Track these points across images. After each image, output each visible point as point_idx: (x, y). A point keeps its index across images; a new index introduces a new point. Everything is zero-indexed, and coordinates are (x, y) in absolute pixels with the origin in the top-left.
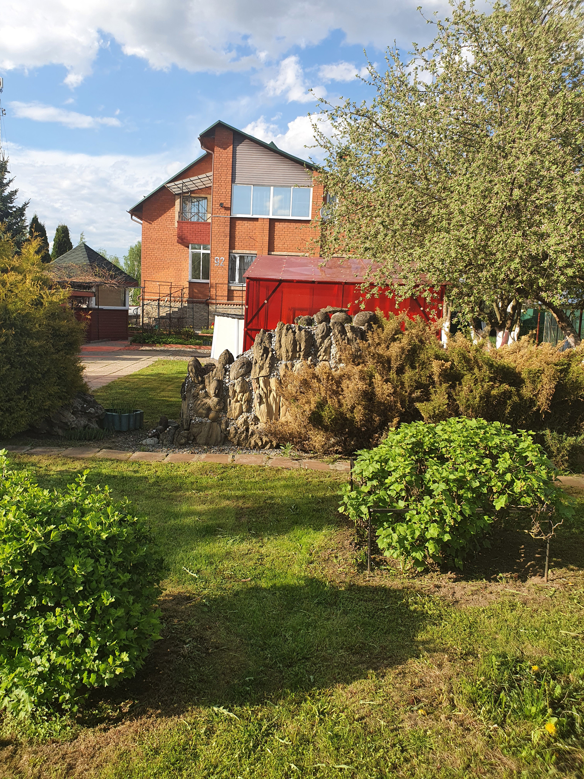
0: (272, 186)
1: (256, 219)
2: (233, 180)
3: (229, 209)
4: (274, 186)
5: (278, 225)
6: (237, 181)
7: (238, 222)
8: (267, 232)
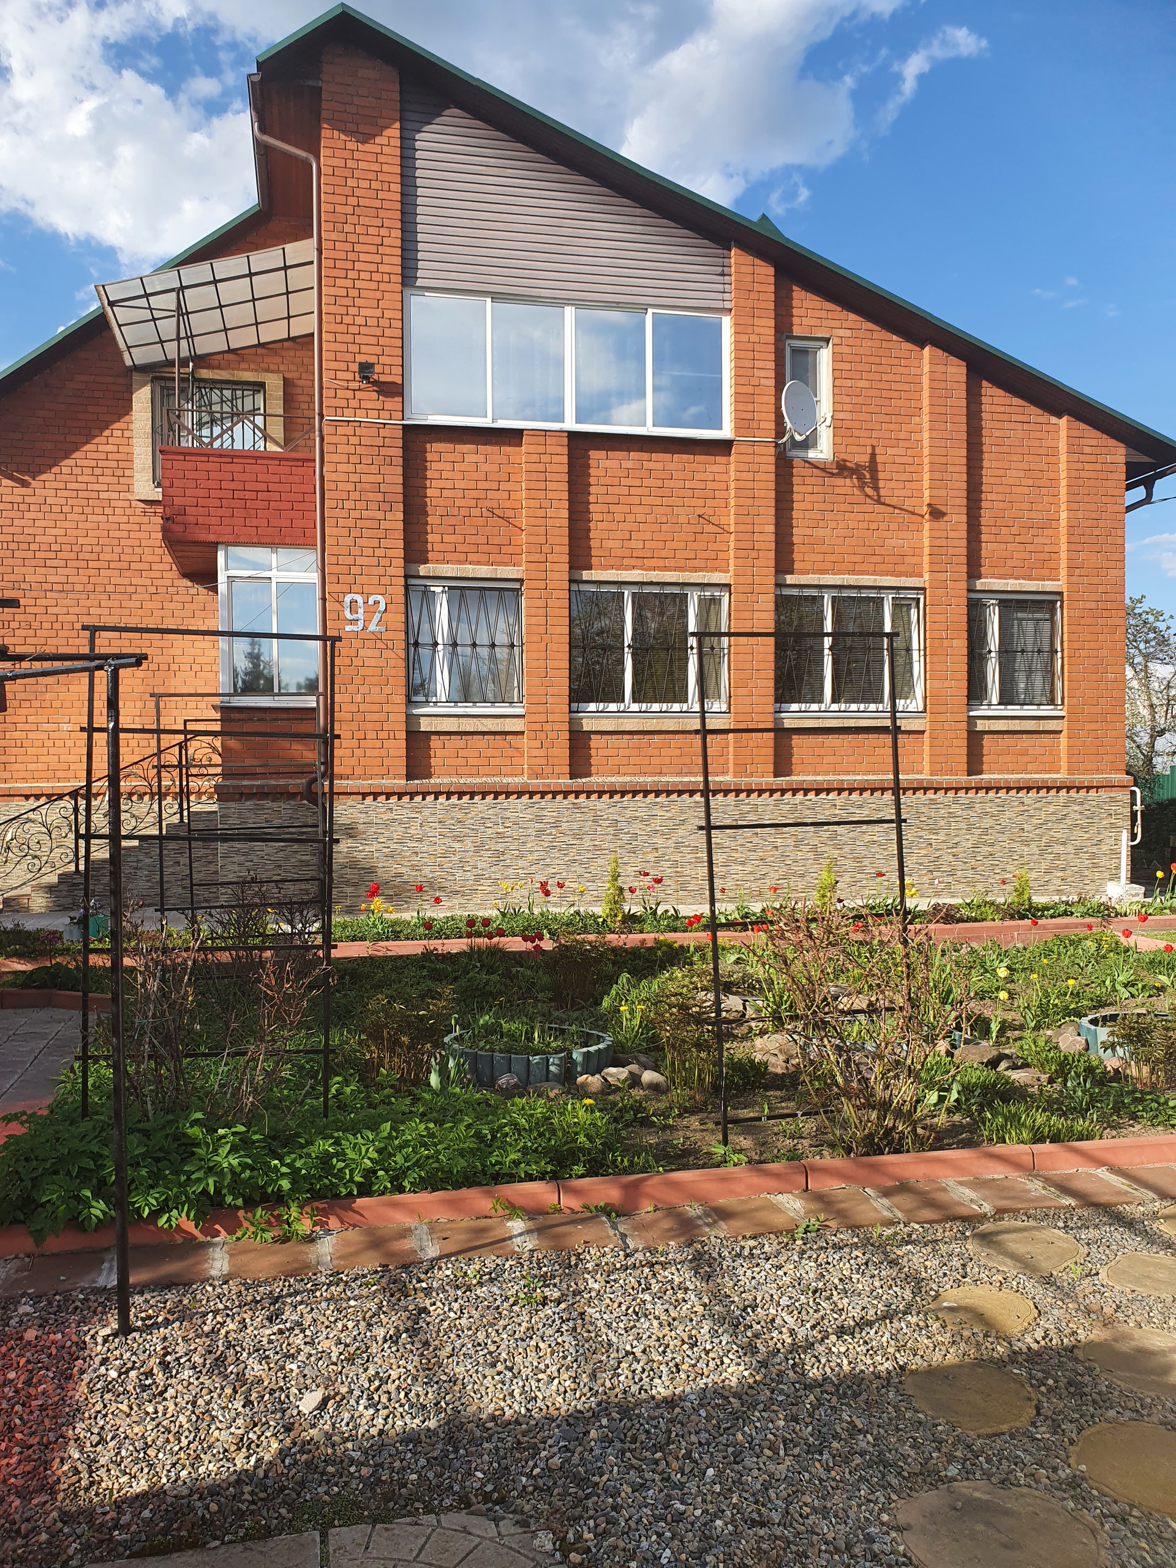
0: (569, 302)
1: (514, 436)
2: (408, 277)
3: (395, 390)
4: (578, 304)
5: (601, 462)
6: (424, 274)
7: (435, 450)
8: (560, 491)
